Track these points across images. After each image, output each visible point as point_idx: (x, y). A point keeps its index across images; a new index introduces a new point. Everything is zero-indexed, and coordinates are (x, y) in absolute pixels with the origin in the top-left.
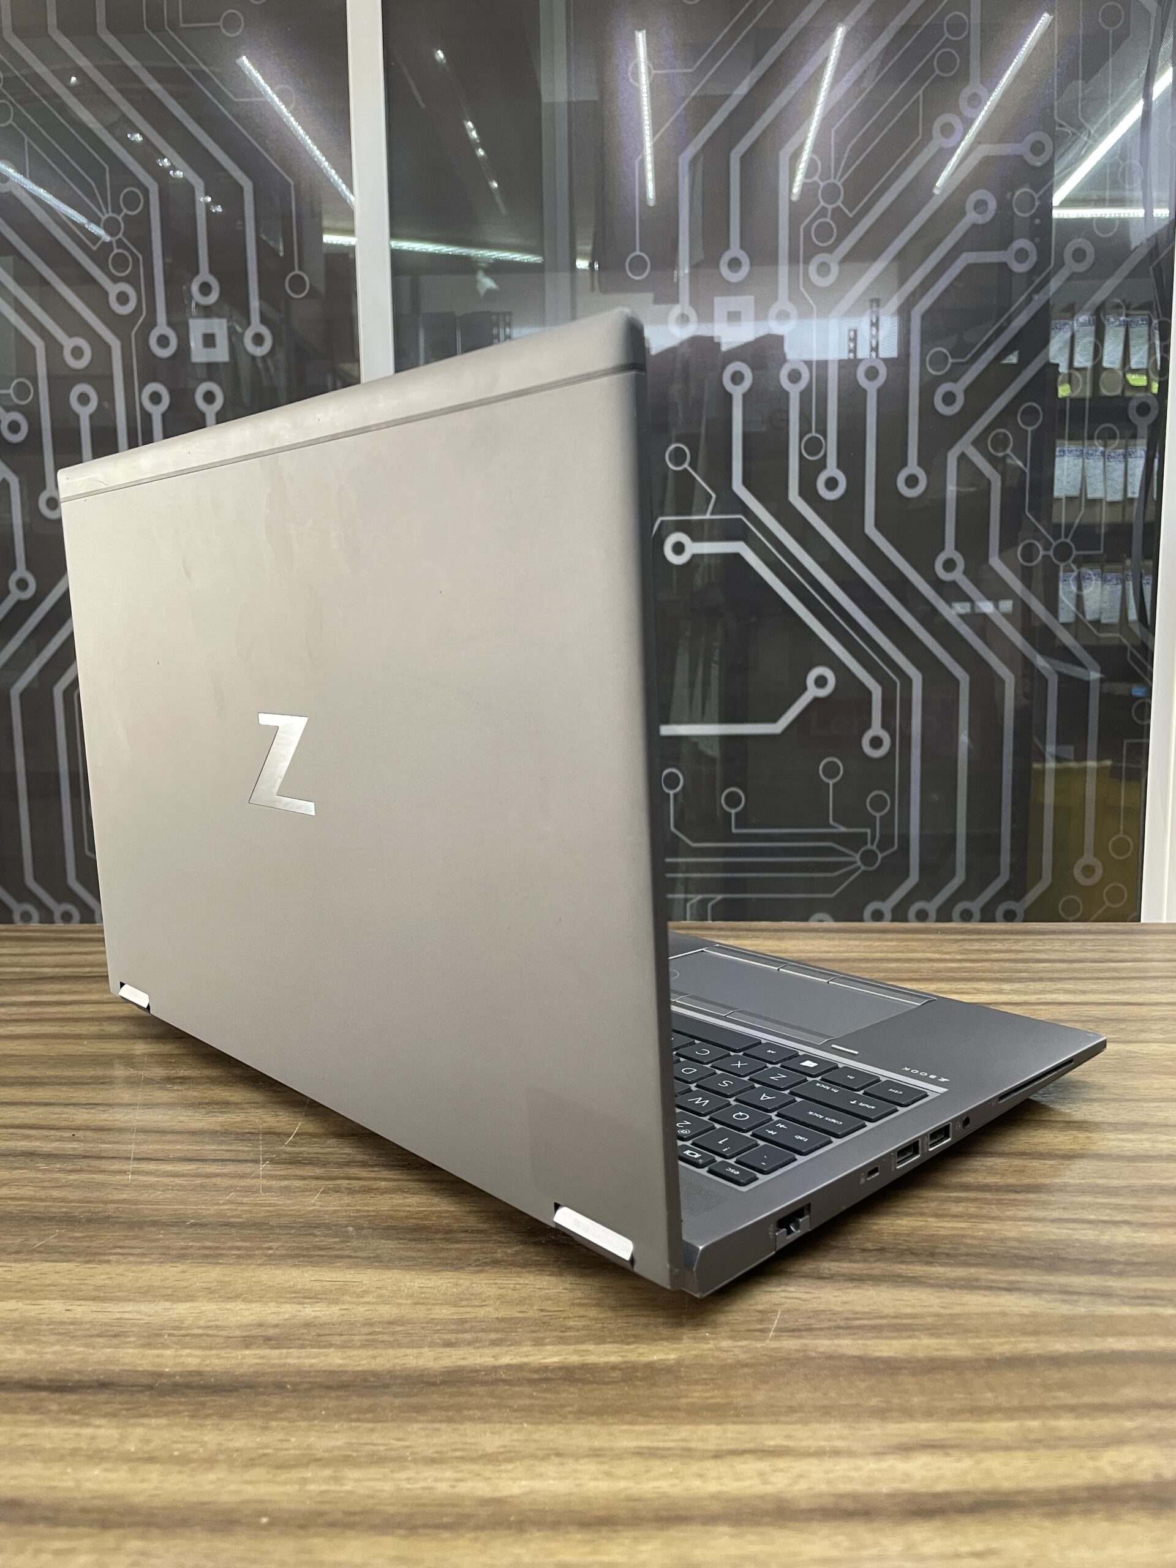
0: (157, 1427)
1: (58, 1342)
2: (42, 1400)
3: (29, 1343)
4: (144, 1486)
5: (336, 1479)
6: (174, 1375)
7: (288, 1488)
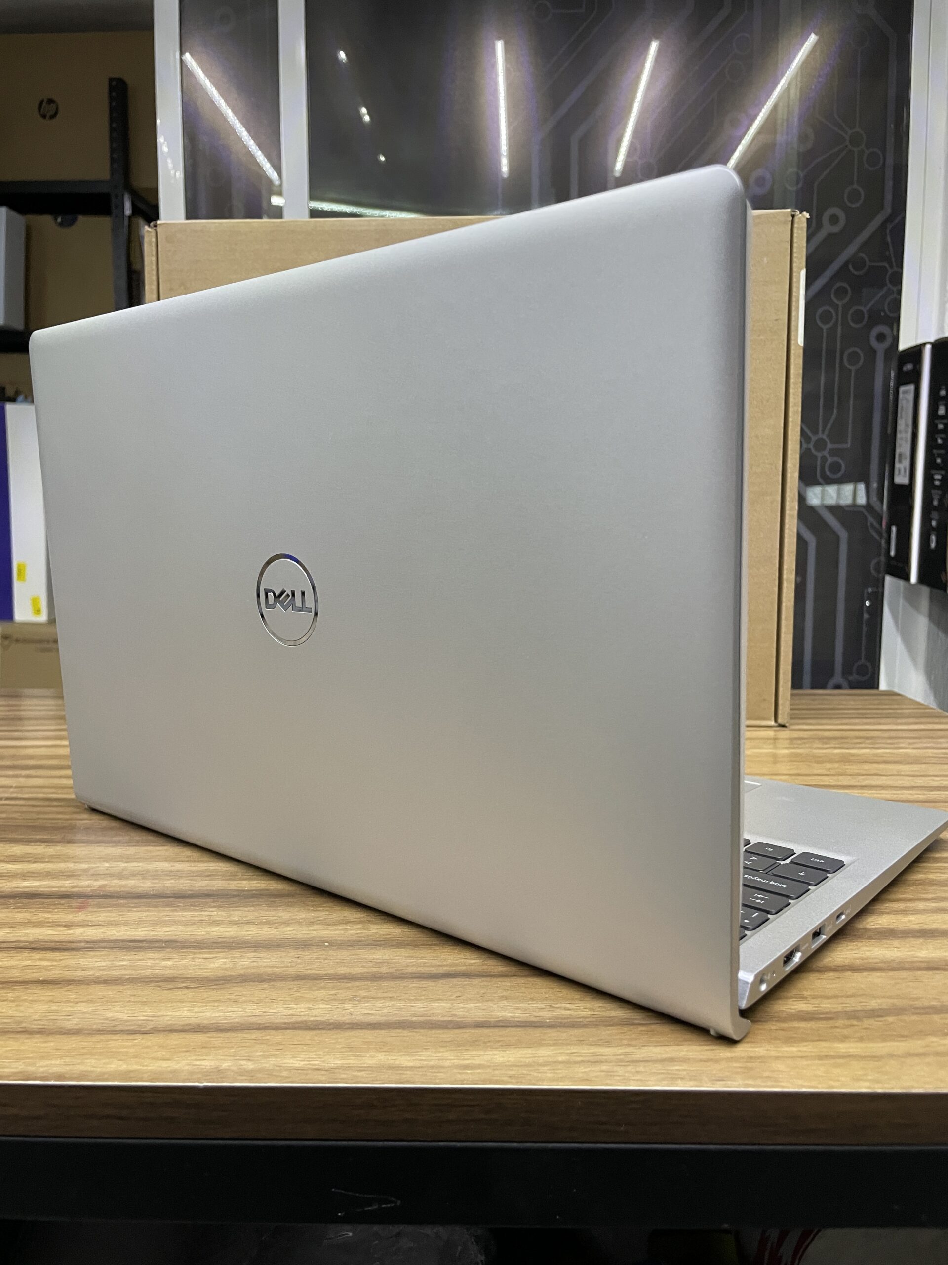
0: (249, 911)
1: (172, 879)
2: (171, 902)
3: (153, 879)
4: (248, 933)
5: (365, 929)
6: (253, 891)
7: (337, 932)
